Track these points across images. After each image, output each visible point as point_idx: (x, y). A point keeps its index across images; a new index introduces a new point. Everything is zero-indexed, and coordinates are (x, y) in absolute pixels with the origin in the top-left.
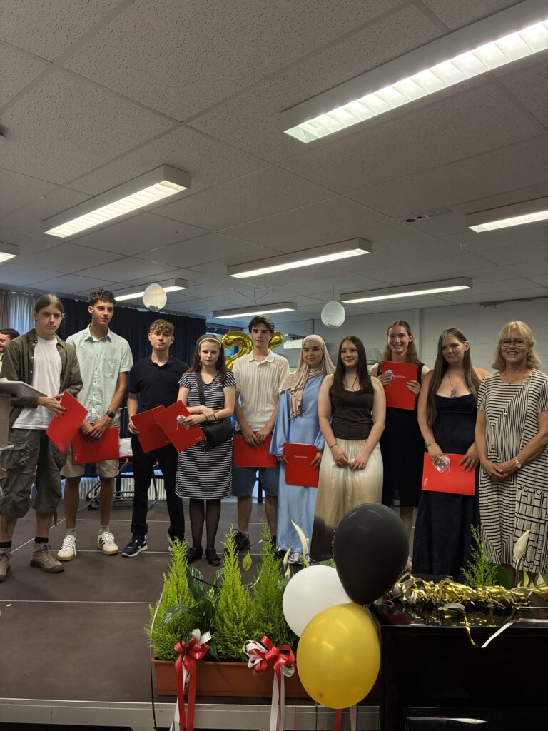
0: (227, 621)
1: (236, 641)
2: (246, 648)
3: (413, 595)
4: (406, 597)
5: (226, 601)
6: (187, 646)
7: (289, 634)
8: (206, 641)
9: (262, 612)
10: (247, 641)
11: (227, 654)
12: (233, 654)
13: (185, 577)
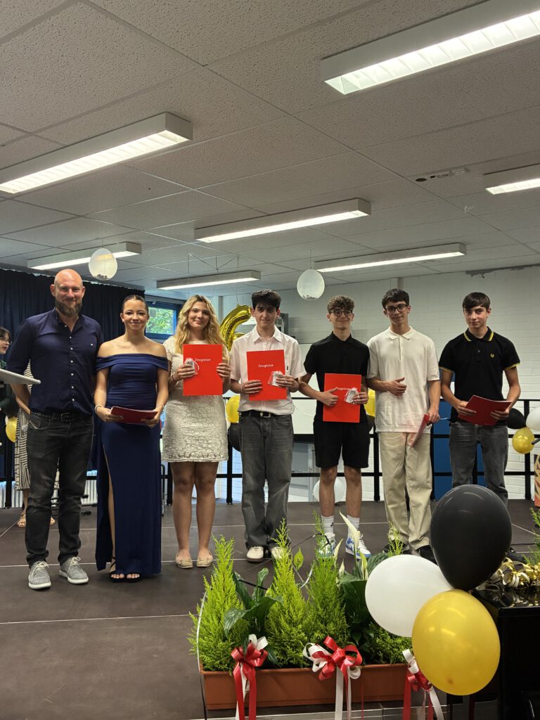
0: (283, 623)
1: (293, 645)
2: (307, 651)
3: (514, 578)
4: (506, 582)
6: (246, 652)
7: (351, 634)
8: (264, 647)
9: (320, 613)
10: (308, 644)
11: (283, 660)
12: (290, 659)
13: (231, 579)
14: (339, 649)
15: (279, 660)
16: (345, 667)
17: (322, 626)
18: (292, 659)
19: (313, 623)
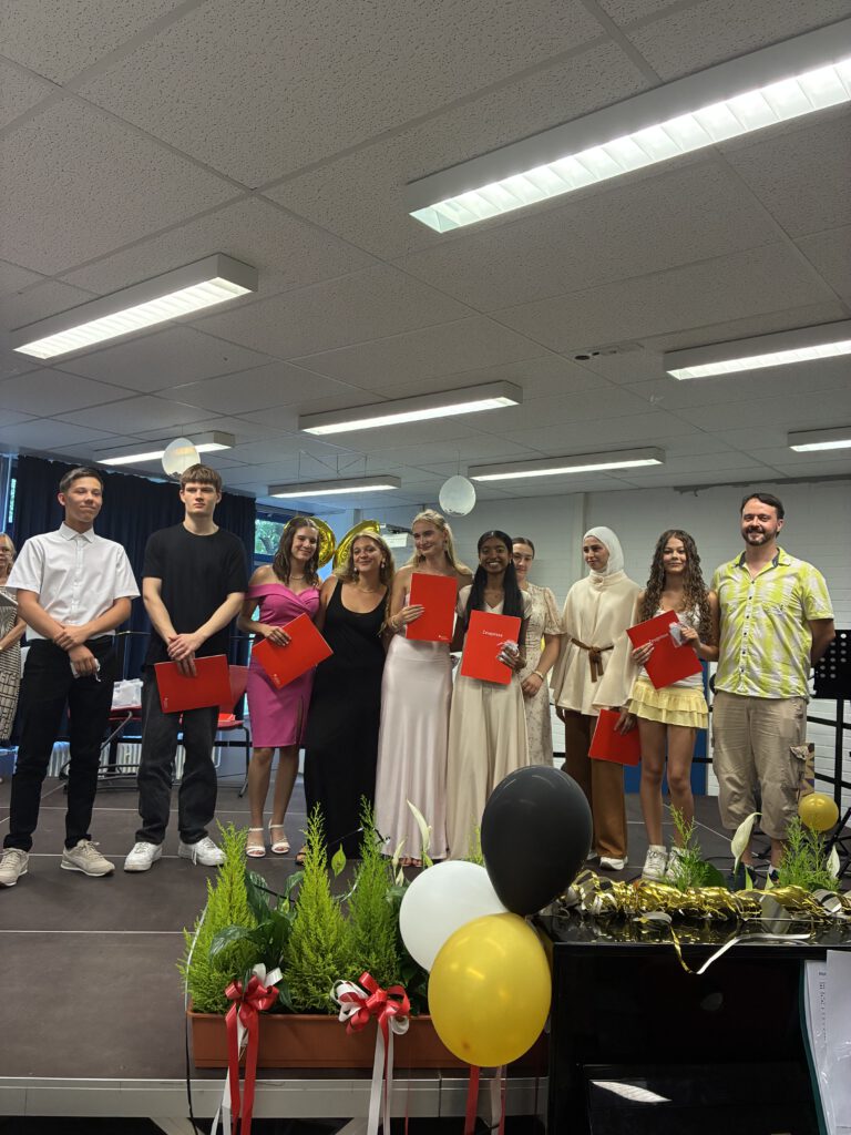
0: (307, 950)
1: (319, 981)
2: (336, 993)
3: (596, 901)
4: (586, 905)
5: (306, 922)
6: (245, 990)
7: (401, 970)
8: (275, 981)
9: (360, 938)
10: (338, 981)
11: (305, 1003)
12: (314, 1002)
13: (242, 884)
14: (379, 991)
15: (294, 1001)
16: (387, 1017)
17: (362, 957)
18: (316, 1002)
19: (349, 952)
